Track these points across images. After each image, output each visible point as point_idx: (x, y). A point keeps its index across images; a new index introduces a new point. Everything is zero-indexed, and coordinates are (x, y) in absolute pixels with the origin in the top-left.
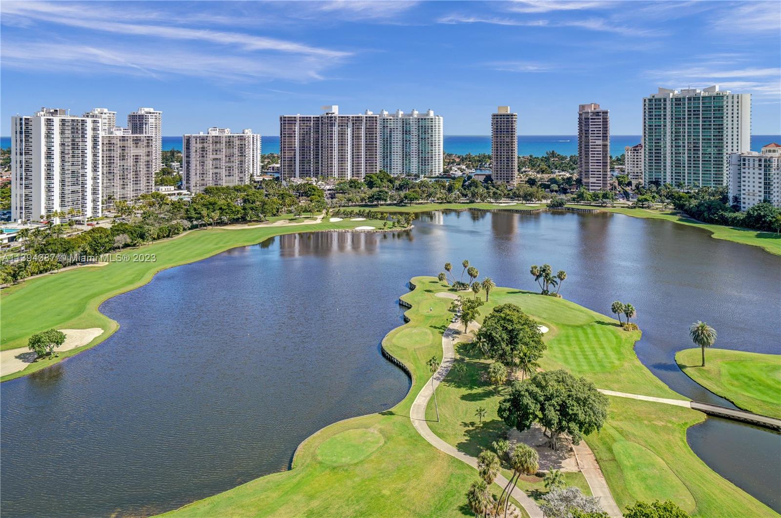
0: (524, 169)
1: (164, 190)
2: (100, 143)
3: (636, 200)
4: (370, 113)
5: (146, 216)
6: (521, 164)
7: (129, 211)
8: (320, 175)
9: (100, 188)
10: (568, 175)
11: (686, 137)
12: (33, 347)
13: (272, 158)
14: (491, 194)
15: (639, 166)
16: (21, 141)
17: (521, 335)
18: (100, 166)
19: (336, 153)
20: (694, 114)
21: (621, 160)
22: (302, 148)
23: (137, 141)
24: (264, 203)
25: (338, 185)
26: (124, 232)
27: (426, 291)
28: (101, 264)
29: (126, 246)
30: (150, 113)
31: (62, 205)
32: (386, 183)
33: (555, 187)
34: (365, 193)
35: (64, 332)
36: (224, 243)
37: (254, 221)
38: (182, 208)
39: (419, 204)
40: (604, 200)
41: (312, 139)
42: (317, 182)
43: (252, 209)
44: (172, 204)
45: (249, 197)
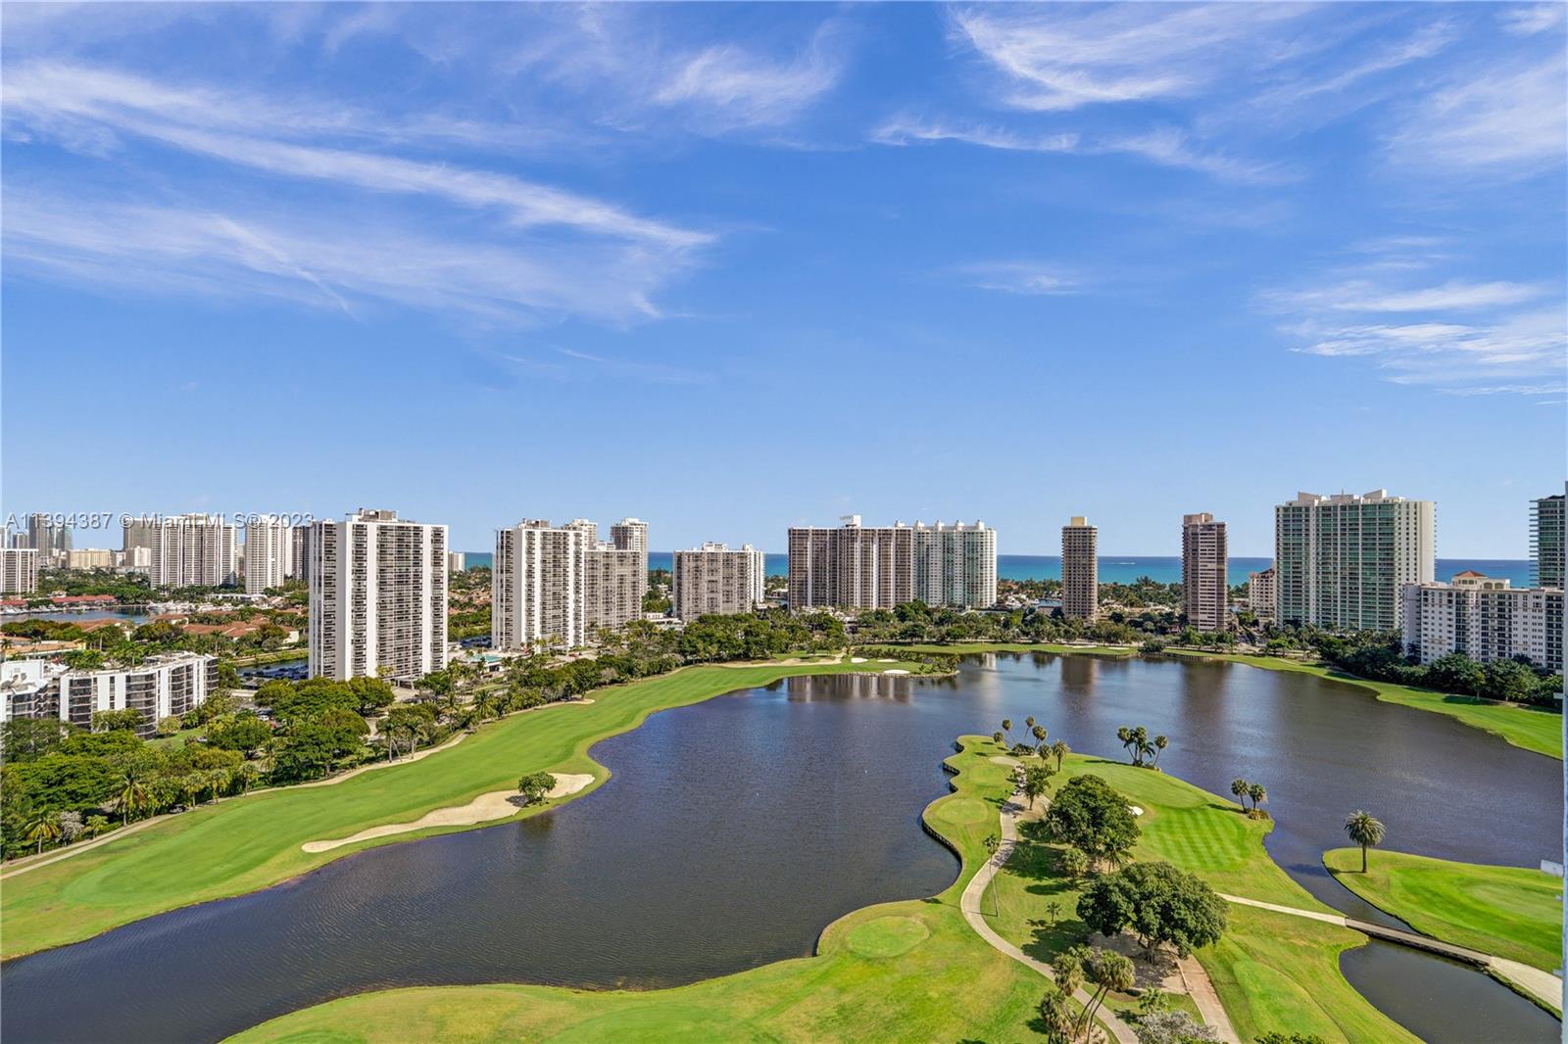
0: (1106, 601)
2: (583, 560)
3: (1264, 645)
4: (901, 526)
5: (633, 647)
6: (1102, 594)
8: (838, 603)
9: (583, 613)
10: (1167, 610)
11: (1339, 561)
12: (523, 790)
13: (777, 581)
14: (1062, 632)
15: (1269, 599)
16: (502, 557)
17: (1107, 815)
18: (583, 587)
19: (857, 576)
20: (1350, 529)
21: (1242, 591)
22: (816, 568)
23: (622, 558)
24: (770, 637)
25: (861, 616)
26: (610, 665)
27: (978, 754)
28: (588, 702)
29: (613, 682)
30: (635, 524)
31: (543, 632)
32: (922, 616)
33: (1150, 625)
34: (895, 628)
35: (554, 775)
36: (725, 684)
37: (759, 658)
38: (674, 639)
39: (966, 643)
40: (1220, 644)
41: (828, 558)
42: (834, 612)
43: (756, 643)
44: (662, 634)
45: (752, 629)
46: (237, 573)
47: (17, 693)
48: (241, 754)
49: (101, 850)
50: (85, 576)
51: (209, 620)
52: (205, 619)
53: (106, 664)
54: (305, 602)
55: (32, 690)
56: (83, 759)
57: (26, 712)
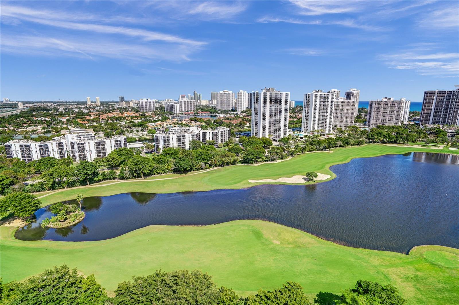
1: (358, 125)
2: (334, 104)
5: (349, 135)
7: (343, 132)
8: (446, 124)
9: (332, 122)
12: (307, 176)
13: (415, 113)
16: (306, 102)
22: (436, 109)
23: (348, 103)
24: (408, 135)
26: (340, 140)
28: (331, 152)
29: (341, 146)
30: (355, 91)
31: (318, 128)
35: (318, 174)
36: (384, 151)
37: (401, 143)
38: (365, 134)
41: (444, 104)
42: (443, 127)
43: (401, 138)
44: (361, 131)
45: (399, 132)
46: (235, 107)
47: (193, 134)
48: (235, 154)
49: (208, 172)
50: (204, 107)
51: (229, 119)
52: (228, 119)
53: (208, 129)
54: (251, 115)
55: (195, 134)
56: (205, 151)
57: (195, 139)
